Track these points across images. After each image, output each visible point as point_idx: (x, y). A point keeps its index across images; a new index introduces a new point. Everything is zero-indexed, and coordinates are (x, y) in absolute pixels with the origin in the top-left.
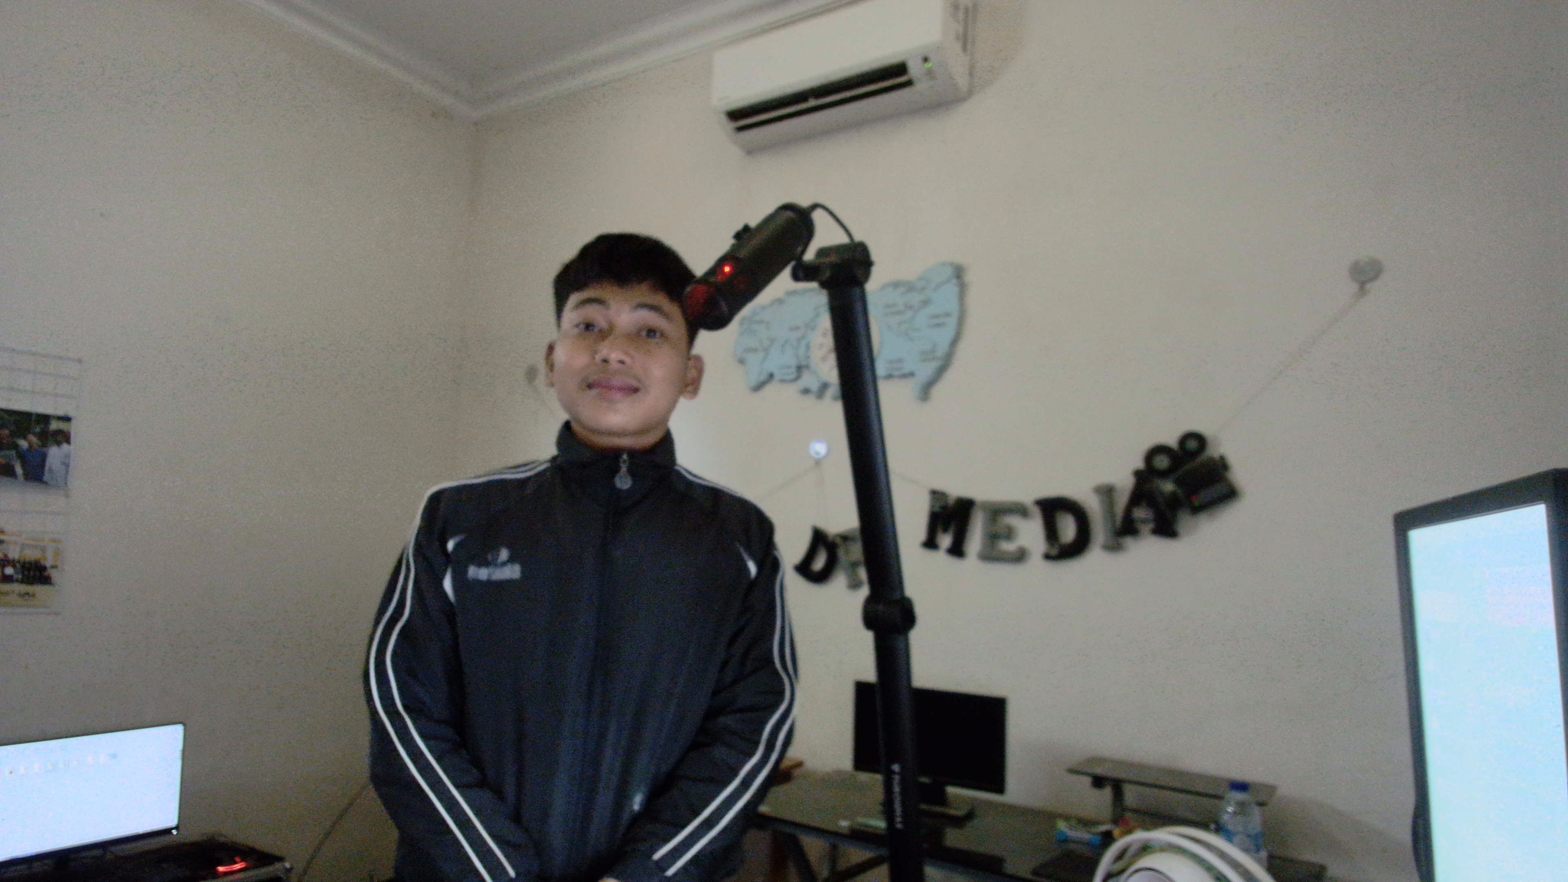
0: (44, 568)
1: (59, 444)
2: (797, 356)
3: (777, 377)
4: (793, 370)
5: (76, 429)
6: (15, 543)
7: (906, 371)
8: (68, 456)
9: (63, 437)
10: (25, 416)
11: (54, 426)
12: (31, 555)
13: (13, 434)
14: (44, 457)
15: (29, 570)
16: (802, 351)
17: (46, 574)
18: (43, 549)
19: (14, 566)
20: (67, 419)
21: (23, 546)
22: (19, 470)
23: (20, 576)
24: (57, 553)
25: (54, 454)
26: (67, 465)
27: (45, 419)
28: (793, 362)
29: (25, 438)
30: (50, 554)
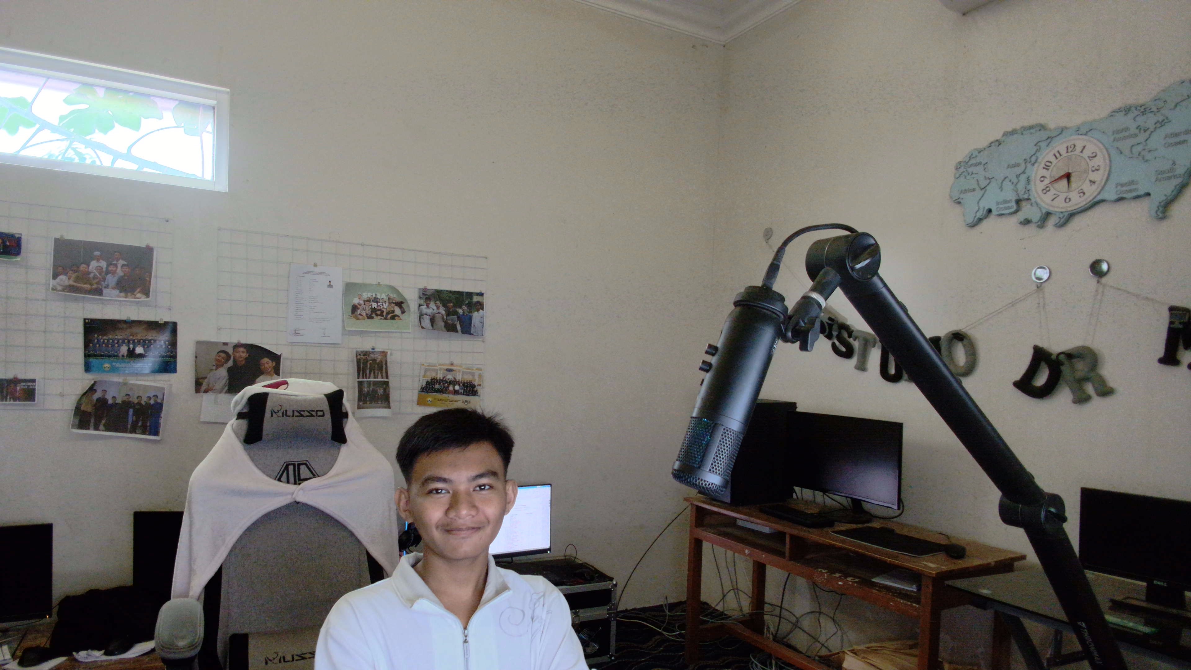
0: (475, 386)
1: (478, 310)
2: (1017, 191)
3: (994, 212)
4: (1014, 204)
5: (487, 301)
6: (459, 371)
7: (1141, 192)
8: (482, 317)
9: (480, 306)
10: (460, 293)
11: (475, 299)
12: (468, 378)
13: (455, 306)
14: (470, 319)
15: (467, 387)
16: (1021, 186)
17: (475, 389)
18: (473, 375)
19: (459, 385)
20: (481, 294)
21: (463, 373)
22: (459, 328)
23: (462, 391)
24: (480, 376)
25: (476, 316)
26: (482, 323)
27: (470, 295)
28: (1013, 197)
29: (460, 307)
30: (476, 377)
